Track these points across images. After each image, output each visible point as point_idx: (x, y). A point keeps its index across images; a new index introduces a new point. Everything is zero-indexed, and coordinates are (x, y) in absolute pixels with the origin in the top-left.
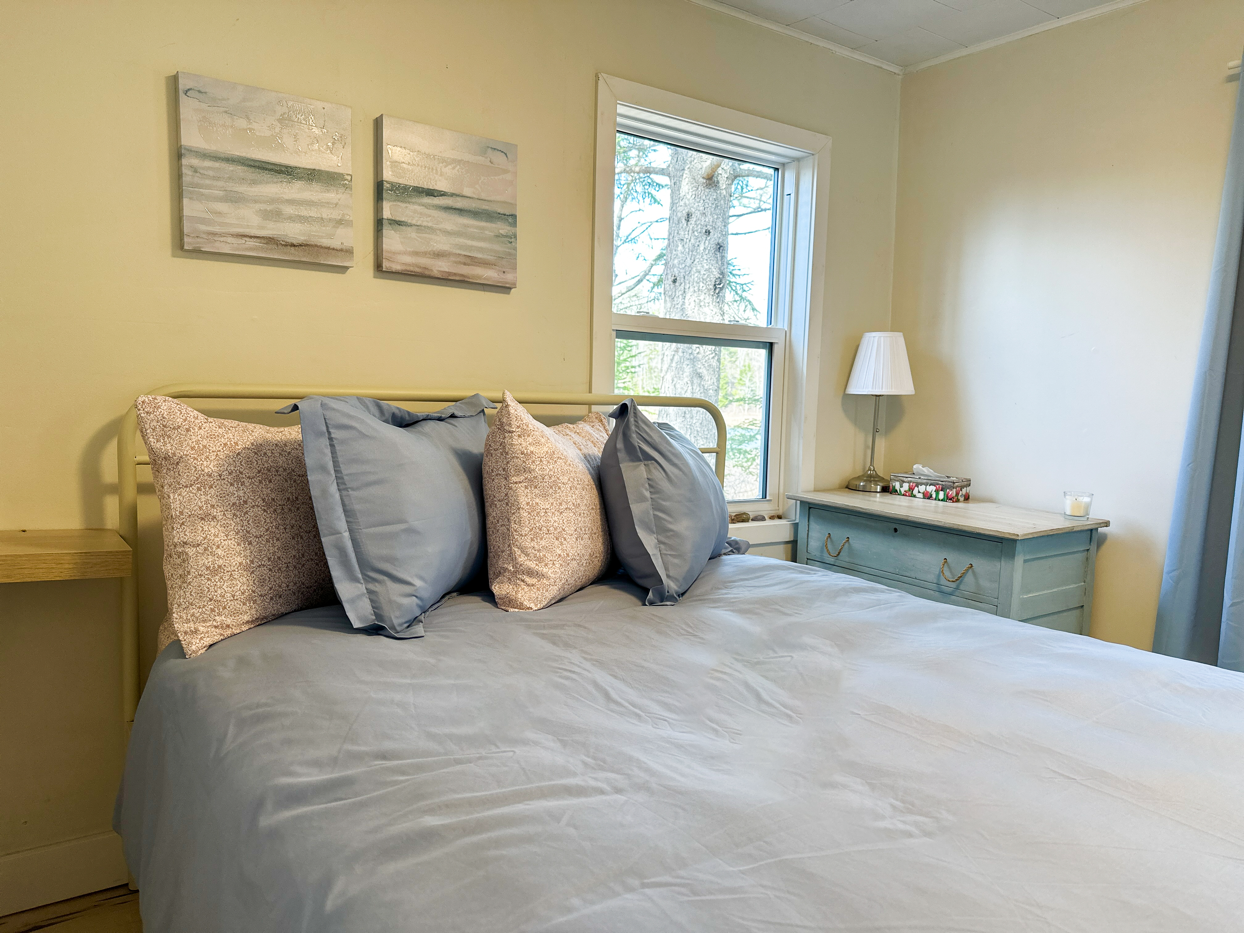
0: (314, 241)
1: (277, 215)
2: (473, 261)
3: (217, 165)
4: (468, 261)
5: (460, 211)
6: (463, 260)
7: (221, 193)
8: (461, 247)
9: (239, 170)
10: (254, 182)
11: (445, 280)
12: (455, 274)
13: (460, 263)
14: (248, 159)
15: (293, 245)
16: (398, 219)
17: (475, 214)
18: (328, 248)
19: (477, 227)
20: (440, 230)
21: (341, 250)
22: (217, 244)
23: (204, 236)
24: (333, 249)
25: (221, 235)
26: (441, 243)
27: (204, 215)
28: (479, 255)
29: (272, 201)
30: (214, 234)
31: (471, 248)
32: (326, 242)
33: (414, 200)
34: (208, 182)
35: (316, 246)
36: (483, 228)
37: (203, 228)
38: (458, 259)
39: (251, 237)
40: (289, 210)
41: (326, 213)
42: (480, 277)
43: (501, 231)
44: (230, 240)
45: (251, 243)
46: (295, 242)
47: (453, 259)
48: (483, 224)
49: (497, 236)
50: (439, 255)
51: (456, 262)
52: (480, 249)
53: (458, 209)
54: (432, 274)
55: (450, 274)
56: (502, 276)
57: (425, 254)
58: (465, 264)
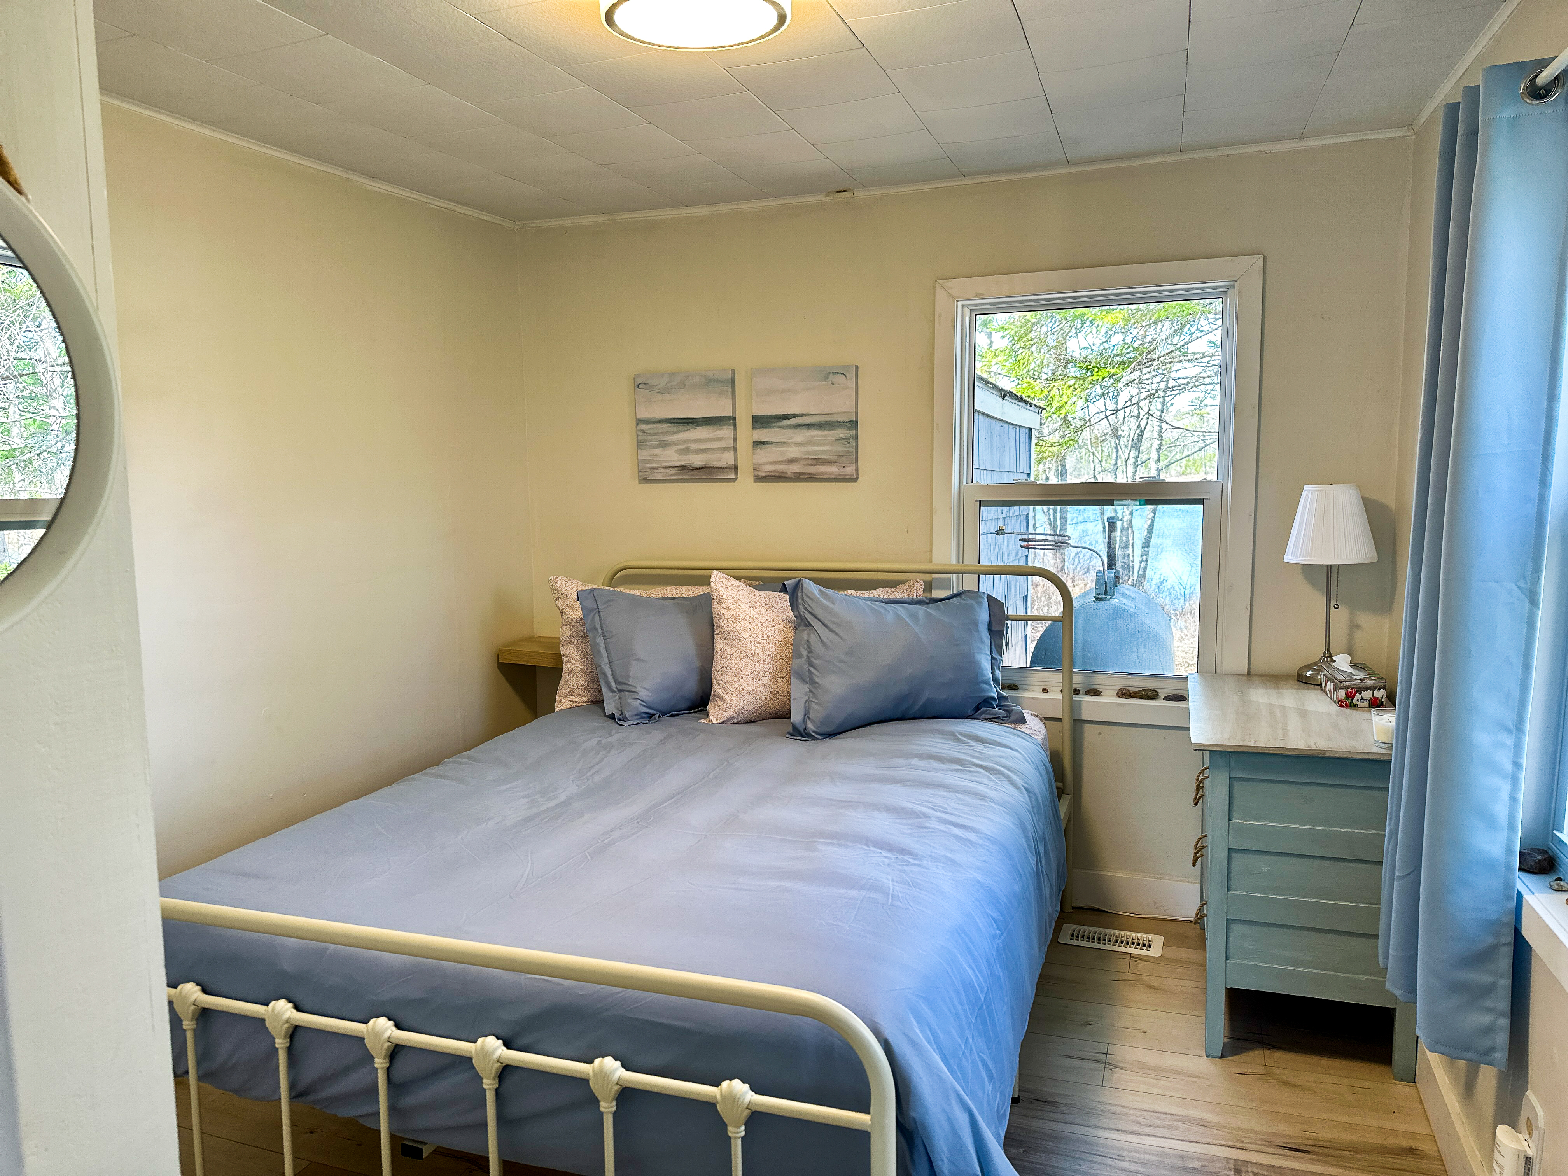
0: (710, 464)
1: (687, 451)
2: (818, 462)
3: (655, 426)
4: (814, 462)
5: (808, 426)
6: (810, 462)
7: (657, 443)
8: (808, 453)
9: (665, 427)
10: (674, 433)
11: (798, 478)
12: (804, 474)
13: (809, 465)
14: (671, 419)
15: (697, 469)
16: (762, 440)
17: (820, 426)
18: (718, 468)
19: (822, 436)
20: (793, 443)
21: (726, 468)
22: (656, 474)
23: (649, 470)
24: (721, 468)
25: (657, 468)
26: (794, 452)
27: (649, 458)
28: (824, 457)
29: (685, 442)
30: (653, 468)
31: (816, 452)
32: (717, 464)
33: (774, 425)
34: (650, 437)
35: (711, 467)
36: (826, 436)
37: (648, 465)
38: (807, 462)
39: (673, 467)
40: (694, 446)
41: (715, 445)
42: (823, 474)
43: (841, 436)
44: (662, 471)
45: (673, 471)
46: (698, 467)
47: (802, 462)
48: (826, 432)
49: (838, 440)
50: (792, 461)
51: (804, 465)
52: (823, 452)
53: (807, 425)
54: (787, 476)
55: (800, 474)
56: (842, 470)
57: (781, 462)
58: (812, 465)
